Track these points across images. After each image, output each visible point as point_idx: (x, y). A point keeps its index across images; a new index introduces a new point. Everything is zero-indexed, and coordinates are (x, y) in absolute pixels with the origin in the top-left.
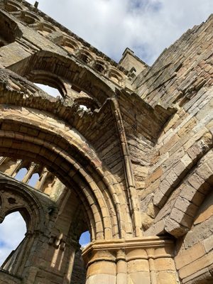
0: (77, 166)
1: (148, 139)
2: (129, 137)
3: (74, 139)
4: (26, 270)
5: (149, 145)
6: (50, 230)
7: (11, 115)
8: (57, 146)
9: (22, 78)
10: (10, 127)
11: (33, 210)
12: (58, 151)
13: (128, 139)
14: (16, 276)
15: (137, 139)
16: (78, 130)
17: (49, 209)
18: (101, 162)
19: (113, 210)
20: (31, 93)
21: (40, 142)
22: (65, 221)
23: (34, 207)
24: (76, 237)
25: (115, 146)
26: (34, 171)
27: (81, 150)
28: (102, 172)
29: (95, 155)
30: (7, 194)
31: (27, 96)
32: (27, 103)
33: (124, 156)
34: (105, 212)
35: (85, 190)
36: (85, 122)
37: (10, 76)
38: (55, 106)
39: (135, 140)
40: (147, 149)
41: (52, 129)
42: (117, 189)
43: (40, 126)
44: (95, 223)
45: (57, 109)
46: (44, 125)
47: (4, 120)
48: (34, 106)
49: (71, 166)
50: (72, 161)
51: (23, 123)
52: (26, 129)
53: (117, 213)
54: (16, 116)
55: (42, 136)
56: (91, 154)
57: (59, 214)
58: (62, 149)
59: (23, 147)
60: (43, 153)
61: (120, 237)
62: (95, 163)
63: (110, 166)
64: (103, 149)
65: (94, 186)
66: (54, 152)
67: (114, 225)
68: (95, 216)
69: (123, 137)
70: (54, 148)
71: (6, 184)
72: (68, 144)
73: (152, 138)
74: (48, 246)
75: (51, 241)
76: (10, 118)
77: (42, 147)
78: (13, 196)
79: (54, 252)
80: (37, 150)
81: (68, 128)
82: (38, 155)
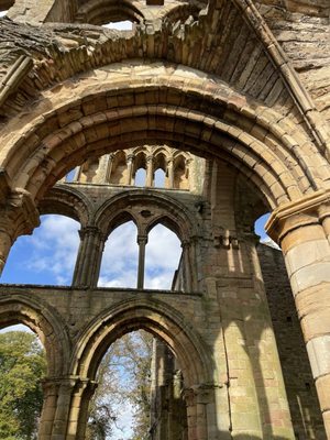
0: (210, 121)
1: (313, 15)
2: (276, 30)
3: (187, 81)
4: (201, 283)
5: (319, 26)
6: (211, 231)
7: (87, 89)
8: (168, 105)
9: (71, 25)
10: (94, 107)
11: (176, 215)
12: (172, 112)
13: (276, 35)
14: (192, 294)
15: (294, 26)
16: (186, 65)
17: (196, 206)
18: (244, 98)
19: (290, 158)
20: (94, 41)
21: (142, 110)
22: (224, 214)
23: (176, 211)
24: (248, 228)
25: (257, 59)
26: (155, 168)
27: (206, 93)
28: (252, 112)
29: (230, 91)
30: (136, 208)
31: (92, 49)
32: (97, 60)
33: (279, 67)
34: (278, 167)
35: (235, 150)
36: (192, 43)
37: (55, 30)
38: (137, 43)
39: (291, 28)
40: (318, 35)
41: (149, 81)
42: (287, 126)
43: (131, 86)
44: (268, 189)
45: (141, 47)
46: (136, 82)
47: (82, 100)
48: (109, 59)
49: (201, 125)
50: (198, 117)
51: (107, 92)
52: (115, 100)
53: (298, 159)
54: (93, 87)
55: (141, 99)
56: (223, 93)
57: (213, 207)
58: (177, 106)
59: (123, 128)
60: (153, 125)
61: (315, 189)
62: (234, 103)
63: (262, 97)
64: (240, 73)
65: (246, 138)
66: (167, 117)
67: (300, 178)
68: (265, 179)
69: (267, 35)
70: (164, 110)
71: (129, 196)
72: (181, 94)
73: (320, 9)
74: (215, 250)
75: (216, 243)
76: (87, 94)
77: (147, 116)
78: (144, 208)
79: (227, 254)
80: (143, 125)
81: (171, 69)
82: (148, 131)
